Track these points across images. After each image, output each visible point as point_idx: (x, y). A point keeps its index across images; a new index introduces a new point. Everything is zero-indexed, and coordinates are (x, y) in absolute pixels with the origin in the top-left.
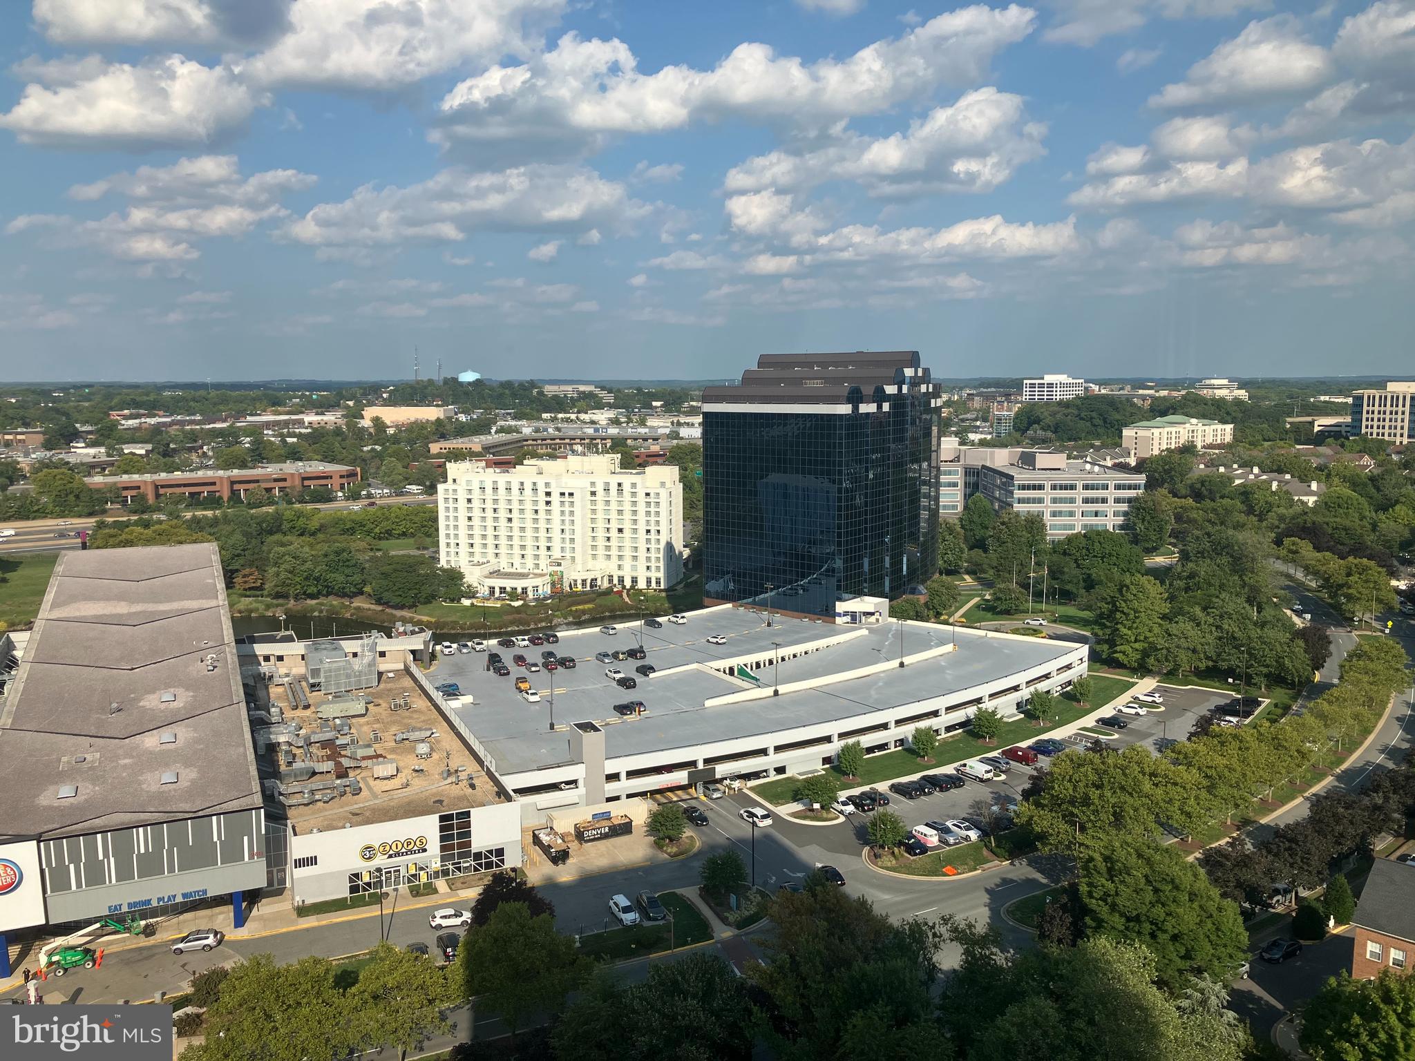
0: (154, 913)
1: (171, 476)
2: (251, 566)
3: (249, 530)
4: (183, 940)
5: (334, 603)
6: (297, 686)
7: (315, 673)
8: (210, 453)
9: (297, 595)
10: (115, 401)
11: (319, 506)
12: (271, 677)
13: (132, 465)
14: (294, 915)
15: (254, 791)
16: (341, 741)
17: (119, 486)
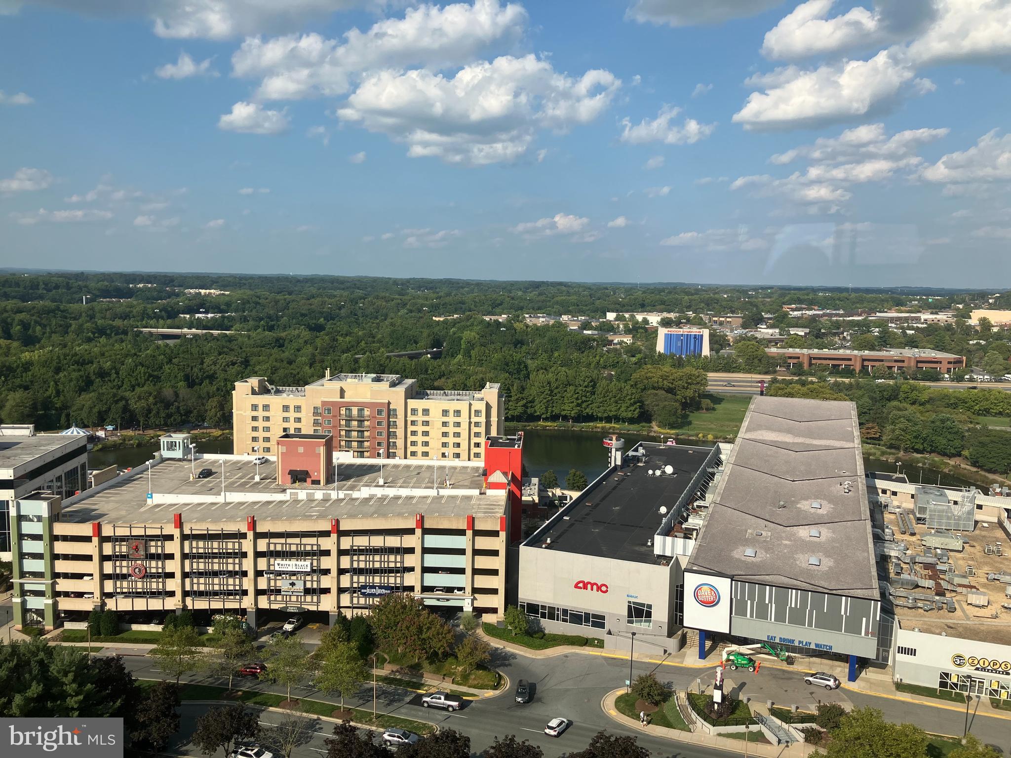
0: (794, 649)
1: (821, 352)
2: (873, 422)
3: (874, 396)
4: (812, 675)
5: (936, 459)
6: (906, 517)
7: (923, 510)
8: (849, 338)
9: (906, 448)
10: (787, 298)
11: (928, 384)
12: (886, 506)
13: (795, 342)
14: (894, 689)
15: (874, 587)
16: (940, 567)
17: (786, 355)
